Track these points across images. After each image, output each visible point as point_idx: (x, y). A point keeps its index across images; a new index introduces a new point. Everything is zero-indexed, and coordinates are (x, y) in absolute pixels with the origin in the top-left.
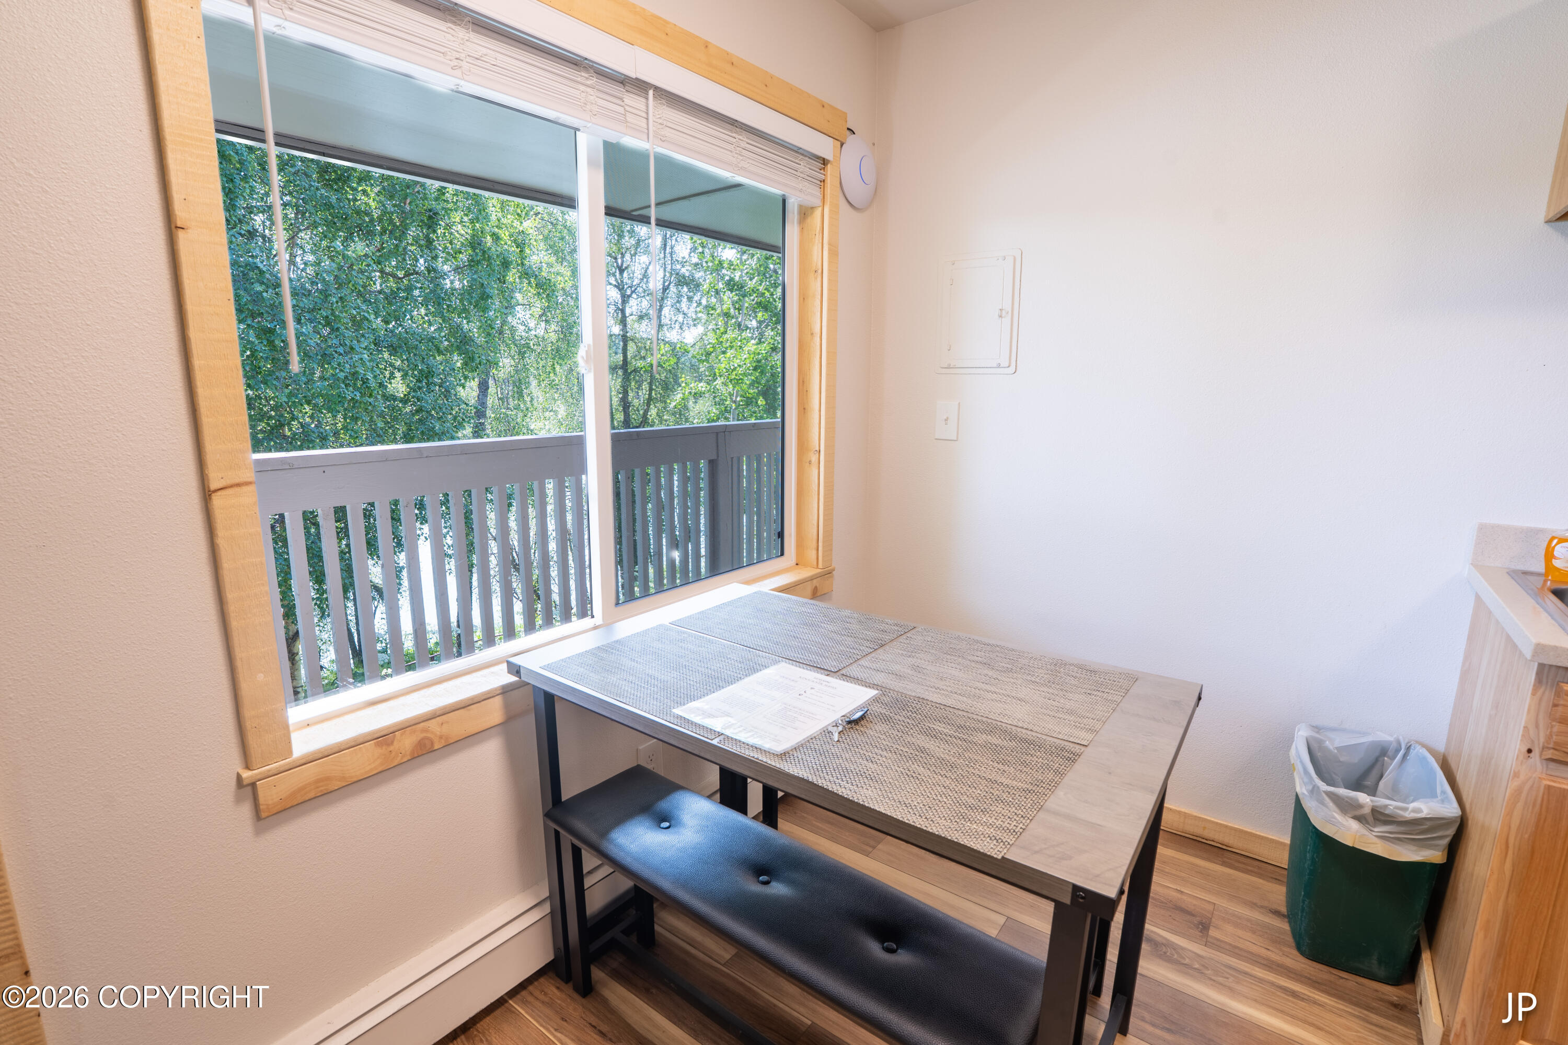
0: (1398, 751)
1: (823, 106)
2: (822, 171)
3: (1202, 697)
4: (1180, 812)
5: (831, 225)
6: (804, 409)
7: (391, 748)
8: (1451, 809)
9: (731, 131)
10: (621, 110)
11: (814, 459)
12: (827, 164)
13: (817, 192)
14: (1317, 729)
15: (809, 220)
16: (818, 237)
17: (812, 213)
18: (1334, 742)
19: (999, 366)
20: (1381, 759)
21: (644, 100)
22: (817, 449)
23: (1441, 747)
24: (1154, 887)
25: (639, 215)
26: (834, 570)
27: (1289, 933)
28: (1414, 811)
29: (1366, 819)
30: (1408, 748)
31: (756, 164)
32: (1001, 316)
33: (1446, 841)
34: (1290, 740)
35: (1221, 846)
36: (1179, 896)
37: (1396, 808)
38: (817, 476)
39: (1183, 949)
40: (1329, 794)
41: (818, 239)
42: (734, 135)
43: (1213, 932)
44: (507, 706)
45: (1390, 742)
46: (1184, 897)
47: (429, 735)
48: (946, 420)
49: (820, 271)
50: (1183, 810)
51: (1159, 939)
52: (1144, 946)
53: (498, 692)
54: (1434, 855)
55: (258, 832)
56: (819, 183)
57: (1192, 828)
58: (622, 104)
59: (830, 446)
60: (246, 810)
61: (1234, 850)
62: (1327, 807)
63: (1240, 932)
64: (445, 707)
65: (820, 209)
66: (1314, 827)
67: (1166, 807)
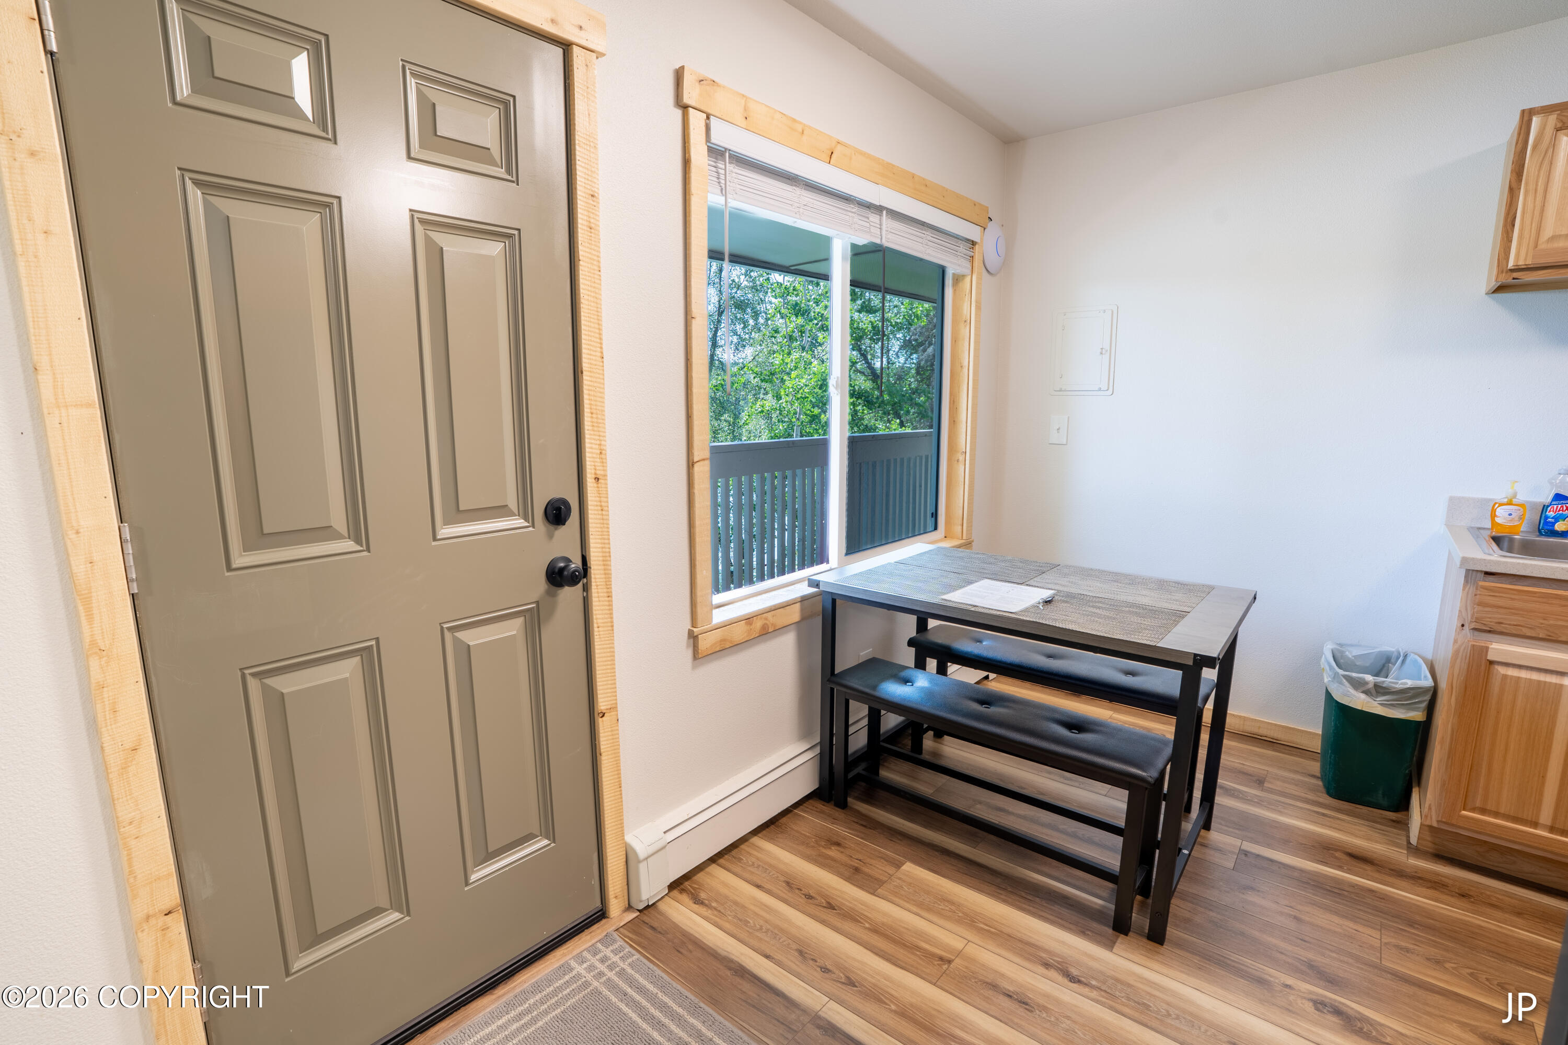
0: (1398, 658)
1: (975, 205)
2: (971, 250)
3: (1257, 597)
4: (1240, 717)
5: (977, 287)
6: (954, 421)
7: (751, 627)
8: (1428, 682)
9: (922, 229)
10: (868, 225)
11: (961, 458)
12: (975, 245)
13: (969, 265)
14: (1341, 645)
15: (960, 284)
16: (967, 297)
17: (963, 279)
18: (1351, 653)
19: (1100, 390)
20: (1387, 665)
21: (878, 217)
22: (964, 451)
23: (1429, 656)
24: (1222, 761)
25: (796, 269)
26: (973, 541)
27: (1322, 786)
28: (1401, 684)
29: (1371, 693)
30: (1406, 656)
31: (937, 250)
32: (1101, 353)
33: (1424, 705)
34: (1319, 654)
35: (1272, 740)
36: (1242, 766)
37: (1390, 682)
38: (963, 472)
39: (1246, 792)
40: (1345, 676)
41: (967, 298)
42: (924, 232)
43: (1266, 785)
44: (802, 610)
45: (1393, 652)
46: (1245, 767)
47: (767, 622)
48: (1058, 429)
49: (969, 321)
50: (1242, 715)
51: (1228, 787)
52: (1218, 790)
53: (799, 600)
54: (1417, 715)
55: (694, 667)
56: (969, 258)
57: (1250, 728)
58: (867, 220)
59: (973, 449)
60: (689, 653)
61: (1282, 743)
62: (1344, 685)
63: (1286, 785)
64: (775, 606)
65: (970, 277)
66: (1337, 702)
67: (1229, 714)
